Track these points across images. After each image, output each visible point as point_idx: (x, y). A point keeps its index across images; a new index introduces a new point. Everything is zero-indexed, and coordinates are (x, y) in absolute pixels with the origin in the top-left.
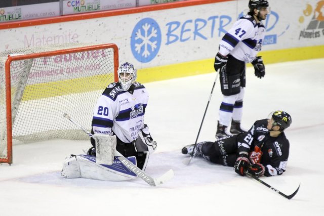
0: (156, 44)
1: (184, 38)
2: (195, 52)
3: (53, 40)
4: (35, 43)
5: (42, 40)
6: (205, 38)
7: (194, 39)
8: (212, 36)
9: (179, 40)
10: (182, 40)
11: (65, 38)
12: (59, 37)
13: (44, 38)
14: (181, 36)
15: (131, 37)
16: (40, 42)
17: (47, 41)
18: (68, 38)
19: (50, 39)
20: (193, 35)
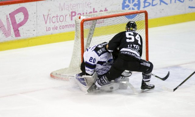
0: (137, 8)
1: (154, 4)
2: (161, 12)
3: (76, 6)
4: (66, 8)
5: (70, 6)
6: (167, 4)
7: (160, 4)
8: (171, 3)
9: (151, 5)
10: (153, 5)
11: (83, 4)
12: (80, 4)
13: (71, 5)
14: (152, 3)
15: (122, 4)
16: (69, 7)
17: (73, 7)
18: (85, 5)
19: (74, 5)
20: (159, 2)
